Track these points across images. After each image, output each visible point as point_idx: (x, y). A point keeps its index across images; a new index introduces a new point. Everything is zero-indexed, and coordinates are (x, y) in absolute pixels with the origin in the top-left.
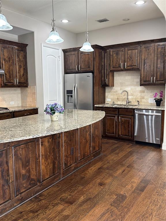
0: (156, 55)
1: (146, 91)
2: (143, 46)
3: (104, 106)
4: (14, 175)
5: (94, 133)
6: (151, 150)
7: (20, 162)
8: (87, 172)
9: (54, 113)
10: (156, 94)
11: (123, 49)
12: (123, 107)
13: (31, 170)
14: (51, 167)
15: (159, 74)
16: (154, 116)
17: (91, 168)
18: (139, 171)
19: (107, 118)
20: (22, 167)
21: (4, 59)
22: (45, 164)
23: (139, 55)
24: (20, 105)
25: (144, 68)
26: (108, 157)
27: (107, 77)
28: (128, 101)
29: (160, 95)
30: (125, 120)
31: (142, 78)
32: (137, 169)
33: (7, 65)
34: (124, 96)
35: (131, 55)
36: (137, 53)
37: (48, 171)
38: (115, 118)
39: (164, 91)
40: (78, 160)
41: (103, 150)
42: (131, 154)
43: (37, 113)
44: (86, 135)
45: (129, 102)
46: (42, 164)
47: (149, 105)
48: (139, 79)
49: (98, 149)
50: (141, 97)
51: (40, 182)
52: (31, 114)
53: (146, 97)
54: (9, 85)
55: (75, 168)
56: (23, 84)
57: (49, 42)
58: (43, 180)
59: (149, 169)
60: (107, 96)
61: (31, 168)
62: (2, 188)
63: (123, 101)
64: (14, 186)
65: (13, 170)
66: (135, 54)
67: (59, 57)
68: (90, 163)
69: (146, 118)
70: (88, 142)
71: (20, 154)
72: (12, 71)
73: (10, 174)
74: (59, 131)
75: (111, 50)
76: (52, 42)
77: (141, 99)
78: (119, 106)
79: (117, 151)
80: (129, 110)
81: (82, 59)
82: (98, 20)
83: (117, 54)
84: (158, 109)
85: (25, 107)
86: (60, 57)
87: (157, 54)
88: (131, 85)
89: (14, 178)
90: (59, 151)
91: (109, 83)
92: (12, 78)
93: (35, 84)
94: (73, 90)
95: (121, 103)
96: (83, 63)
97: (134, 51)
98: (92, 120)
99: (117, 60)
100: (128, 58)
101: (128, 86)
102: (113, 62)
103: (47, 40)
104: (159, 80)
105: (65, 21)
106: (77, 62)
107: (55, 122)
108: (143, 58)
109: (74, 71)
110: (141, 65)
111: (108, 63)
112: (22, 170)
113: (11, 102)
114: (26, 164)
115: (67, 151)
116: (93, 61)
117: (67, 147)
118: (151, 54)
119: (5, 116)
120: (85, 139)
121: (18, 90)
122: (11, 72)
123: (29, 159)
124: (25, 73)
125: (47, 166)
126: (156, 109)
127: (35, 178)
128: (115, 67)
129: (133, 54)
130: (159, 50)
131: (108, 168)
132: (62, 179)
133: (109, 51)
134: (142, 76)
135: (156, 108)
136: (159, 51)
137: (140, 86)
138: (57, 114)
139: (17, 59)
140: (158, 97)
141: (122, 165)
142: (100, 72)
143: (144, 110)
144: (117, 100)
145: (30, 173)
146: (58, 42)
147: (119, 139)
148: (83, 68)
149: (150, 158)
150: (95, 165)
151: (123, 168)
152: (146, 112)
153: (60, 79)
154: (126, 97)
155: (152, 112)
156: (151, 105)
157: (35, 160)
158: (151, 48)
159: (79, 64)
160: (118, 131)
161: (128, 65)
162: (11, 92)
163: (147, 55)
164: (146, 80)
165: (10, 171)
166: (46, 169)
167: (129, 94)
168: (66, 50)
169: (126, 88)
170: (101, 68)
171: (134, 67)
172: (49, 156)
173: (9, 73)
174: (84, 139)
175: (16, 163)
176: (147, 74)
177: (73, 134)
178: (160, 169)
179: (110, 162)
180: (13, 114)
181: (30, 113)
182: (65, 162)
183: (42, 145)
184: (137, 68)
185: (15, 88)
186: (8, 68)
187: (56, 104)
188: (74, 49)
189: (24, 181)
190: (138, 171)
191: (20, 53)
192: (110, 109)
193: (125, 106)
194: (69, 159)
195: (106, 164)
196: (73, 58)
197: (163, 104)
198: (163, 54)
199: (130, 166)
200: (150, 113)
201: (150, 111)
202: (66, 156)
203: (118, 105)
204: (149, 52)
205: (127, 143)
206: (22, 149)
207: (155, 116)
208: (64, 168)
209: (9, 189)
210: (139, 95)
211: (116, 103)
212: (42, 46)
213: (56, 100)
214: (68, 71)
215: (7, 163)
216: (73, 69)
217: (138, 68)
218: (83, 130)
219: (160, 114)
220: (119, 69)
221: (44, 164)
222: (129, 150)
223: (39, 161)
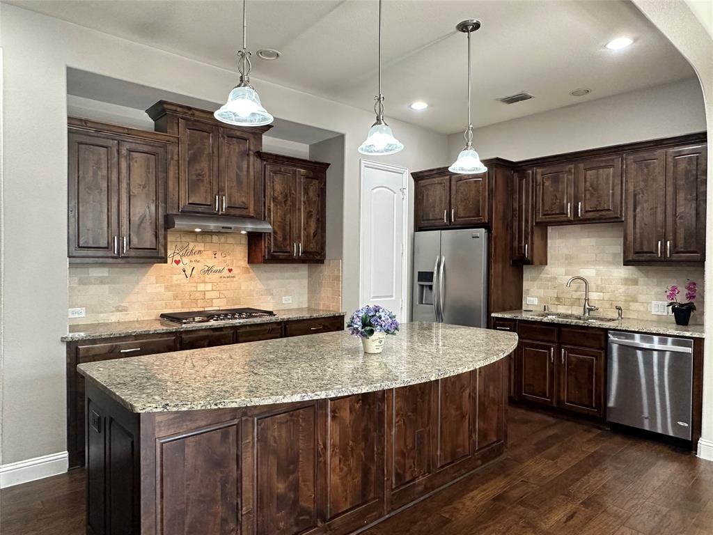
0: (670, 182)
1: (642, 280)
2: (632, 157)
3: (519, 318)
4: (253, 493)
5: (485, 391)
6: (662, 455)
7: (273, 460)
8: (460, 506)
9: (371, 332)
10: (674, 289)
11: (573, 165)
12: (574, 322)
13: (301, 484)
14: (356, 480)
15: (681, 233)
16: (668, 354)
17: (471, 494)
18: (623, 524)
19: (525, 350)
20: (278, 474)
21: (275, 199)
22: (341, 470)
23: (618, 181)
24: (305, 305)
25: (635, 216)
26: (526, 464)
27: (526, 238)
28: (587, 306)
29: (686, 291)
30: (578, 359)
31: (628, 242)
32: (617, 516)
33: (280, 212)
34: (576, 291)
35: (595, 182)
36: (613, 177)
37: (348, 492)
38: (550, 350)
39: (698, 282)
40: (435, 466)
41: (510, 442)
42: (595, 461)
43: (341, 328)
44: (461, 397)
45: (590, 310)
46: (334, 470)
47: (651, 321)
48: (619, 247)
49: (495, 439)
50: (628, 296)
51: (324, 520)
52: (326, 329)
53: (642, 298)
54: (281, 257)
55: (426, 490)
56: (315, 256)
57: (368, 151)
58: (333, 514)
59: (657, 519)
60: (528, 290)
61: (301, 479)
62: (221, 525)
63: (572, 305)
64: (253, 525)
65: (253, 480)
66: (607, 179)
67: (402, 190)
68: (470, 479)
69: (644, 358)
70: (467, 417)
71: (275, 437)
72: (290, 224)
73: (243, 489)
74: (375, 387)
75: (539, 170)
76: (375, 151)
77: (626, 301)
78: (560, 319)
79: (553, 450)
80: (590, 331)
81: (460, 195)
82: (503, 97)
83: (556, 180)
84: (682, 333)
85: (314, 310)
86: (406, 191)
87: (675, 179)
88: (597, 262)
89: (253, 502)
90: (381, 438)
91: (532, 257)
92: (288, 242)
93: (340, 255)
94: (435, 272)
95: (567, 311)
96: (463, 204)
97: (603, 171)
98: (477, 359)
99: (556, 196)
100: (585, 190)
101: (587, 263)
102: (543, 200)
103: (361, 147)
104: (682, 250)
105: (419, 106)
106: (448, 202)
107: (373, 357)
108: (631, 189)
109: (438, 223)
110: (627, 208)
111: (530, 203)
112: (278, 481)
113: (283, 298)
114: (288, 466)
115: (405, 440)
116: (489, 198)
117: (403, 427)
118: (654, 180)
119: (266, 330)
120: (457, 410)
121: (303, 270)
122: (288, 228)
123: (298, 454)
124: (319, 230)
125: (346, 476)
126: (676, 333)
127: (312, 506)
128: (549, 212)
129: (600, 179)
130: (682, 166)
131: (522, 502)
132: (387, 516)
133: (533, 172)
134: (631, 238)
135: (676, 330)
136: (680, 169)
137: (624, 265)
138: (378, 335)
139: (304, 197)
140: (681, 299)
141: (568, 495)
142: (508, 227)
143: (637, 336)
144: (556, 303)
145: (298, 490)
146: (391, 150)
147: (561, 412)
148: (462, 217)
149: (657, 484)
150: (484, 487)
151: (570, 507)
152: (642, 339)
153: (404, 243)
154: (582, 295)
155: (663, 342)
156: (660, 320)
157: (312, 457)
158: (654, 162)
159: (452, 206)
160: (559, 391)
161: (588, 209)
162: (287, 274)
163: (643, 181)
164: (642, 249)
165: (243, 483)
166: (344, 485)
167: (592, 285)
168: (421, 174)
169: (582, 270)
170: (512, 217)
171: (604, 213)
172: (352, 450)
173: (284, 229)
174: (455, 407)
175: (261, 461)
176: (643, 233)
177: (423, 393)
178: (696, 526)
179: (531, 480)
180: (285, 327)
181: (324, 326)
182: (396, 470)
183: (334, 417)
184: (614, 216)
185: (295, 265)
186: (282, 219)
187: (377, 310)
188: (440, 171)
189: (279, 515)
190: (619, 521)
191: (311, 183)
192: (534, 326)
193: (580, 319)
194: (409, 462)
195: (516, 487)
196: (437, 193)
197: (696, 320)
198: (692, 179)
199: (593, 503)
200: (656, 344)
201: (656, 338)
202: (402, 454)
203: (559, 315)
204: (649, 172)
205: (585, 427)
206: (280, 424)
207: (671, 355)
208: (394, 487)
209: (239, 531)
210: (621, 291)
211: (553, 309)
212: (363, 165)
213: (392, 296)
214: (424, 224)
215: (238, 459)
216: (436, 219)
217: (617, 218)
218: (452, 385)
219: (689, 350)
220: (562, 218)
221: (338, 470)
222: (592, 449)
223: (325, 463)
